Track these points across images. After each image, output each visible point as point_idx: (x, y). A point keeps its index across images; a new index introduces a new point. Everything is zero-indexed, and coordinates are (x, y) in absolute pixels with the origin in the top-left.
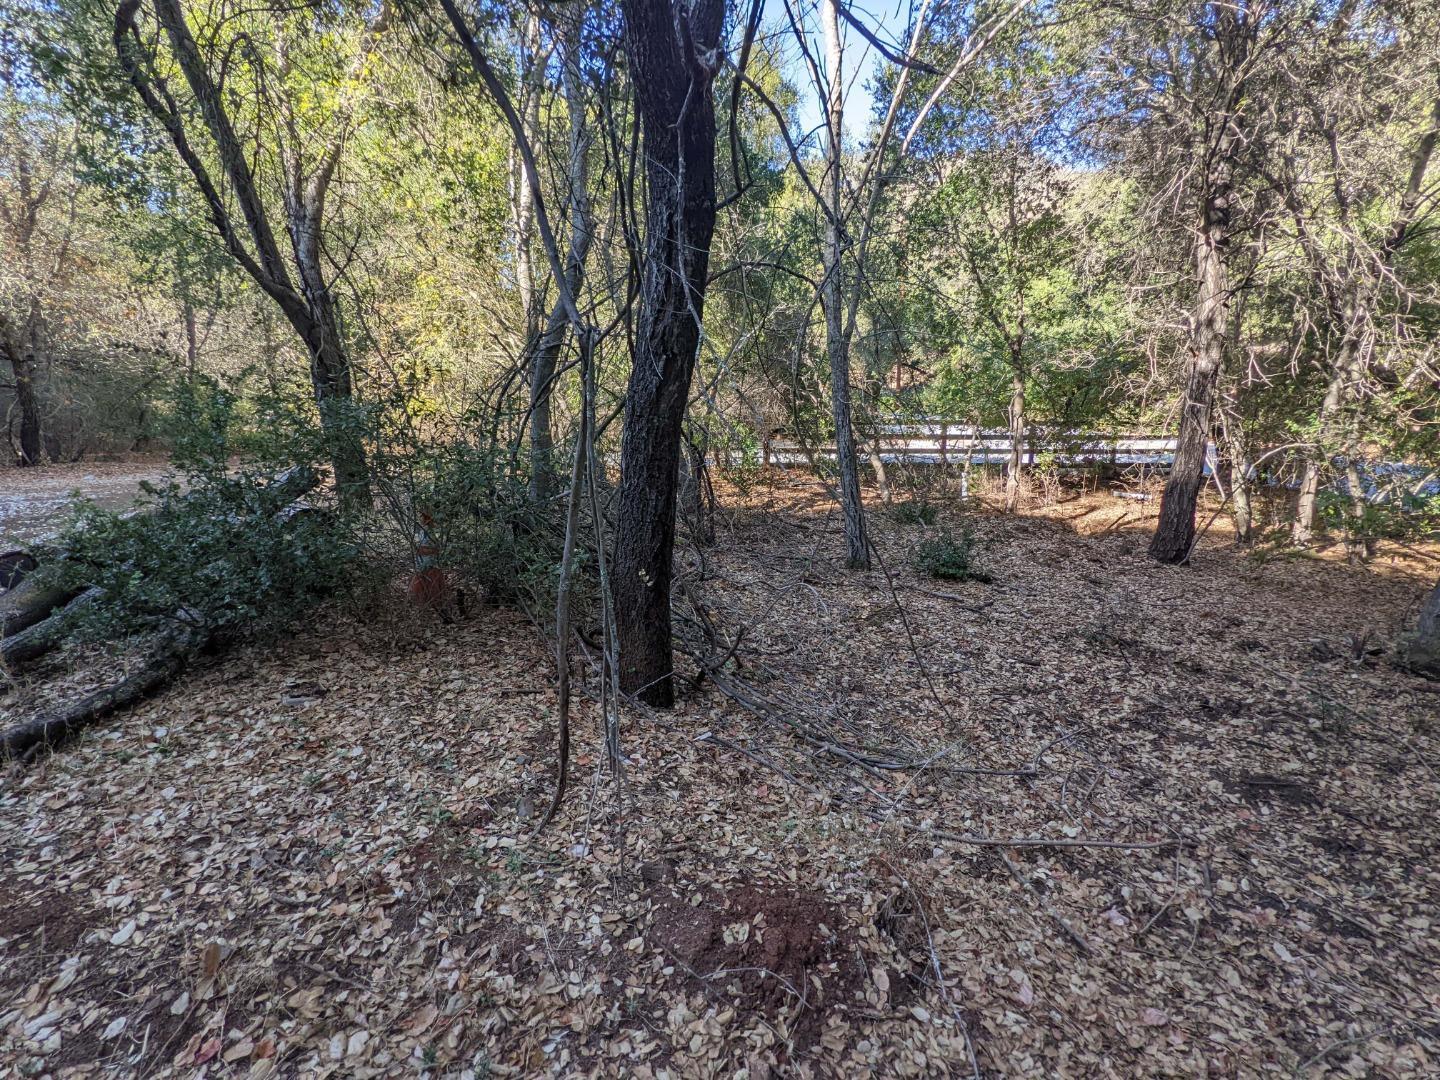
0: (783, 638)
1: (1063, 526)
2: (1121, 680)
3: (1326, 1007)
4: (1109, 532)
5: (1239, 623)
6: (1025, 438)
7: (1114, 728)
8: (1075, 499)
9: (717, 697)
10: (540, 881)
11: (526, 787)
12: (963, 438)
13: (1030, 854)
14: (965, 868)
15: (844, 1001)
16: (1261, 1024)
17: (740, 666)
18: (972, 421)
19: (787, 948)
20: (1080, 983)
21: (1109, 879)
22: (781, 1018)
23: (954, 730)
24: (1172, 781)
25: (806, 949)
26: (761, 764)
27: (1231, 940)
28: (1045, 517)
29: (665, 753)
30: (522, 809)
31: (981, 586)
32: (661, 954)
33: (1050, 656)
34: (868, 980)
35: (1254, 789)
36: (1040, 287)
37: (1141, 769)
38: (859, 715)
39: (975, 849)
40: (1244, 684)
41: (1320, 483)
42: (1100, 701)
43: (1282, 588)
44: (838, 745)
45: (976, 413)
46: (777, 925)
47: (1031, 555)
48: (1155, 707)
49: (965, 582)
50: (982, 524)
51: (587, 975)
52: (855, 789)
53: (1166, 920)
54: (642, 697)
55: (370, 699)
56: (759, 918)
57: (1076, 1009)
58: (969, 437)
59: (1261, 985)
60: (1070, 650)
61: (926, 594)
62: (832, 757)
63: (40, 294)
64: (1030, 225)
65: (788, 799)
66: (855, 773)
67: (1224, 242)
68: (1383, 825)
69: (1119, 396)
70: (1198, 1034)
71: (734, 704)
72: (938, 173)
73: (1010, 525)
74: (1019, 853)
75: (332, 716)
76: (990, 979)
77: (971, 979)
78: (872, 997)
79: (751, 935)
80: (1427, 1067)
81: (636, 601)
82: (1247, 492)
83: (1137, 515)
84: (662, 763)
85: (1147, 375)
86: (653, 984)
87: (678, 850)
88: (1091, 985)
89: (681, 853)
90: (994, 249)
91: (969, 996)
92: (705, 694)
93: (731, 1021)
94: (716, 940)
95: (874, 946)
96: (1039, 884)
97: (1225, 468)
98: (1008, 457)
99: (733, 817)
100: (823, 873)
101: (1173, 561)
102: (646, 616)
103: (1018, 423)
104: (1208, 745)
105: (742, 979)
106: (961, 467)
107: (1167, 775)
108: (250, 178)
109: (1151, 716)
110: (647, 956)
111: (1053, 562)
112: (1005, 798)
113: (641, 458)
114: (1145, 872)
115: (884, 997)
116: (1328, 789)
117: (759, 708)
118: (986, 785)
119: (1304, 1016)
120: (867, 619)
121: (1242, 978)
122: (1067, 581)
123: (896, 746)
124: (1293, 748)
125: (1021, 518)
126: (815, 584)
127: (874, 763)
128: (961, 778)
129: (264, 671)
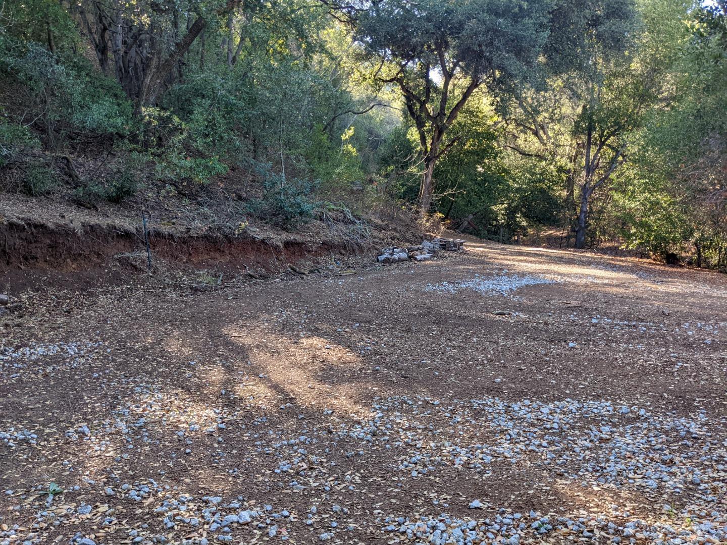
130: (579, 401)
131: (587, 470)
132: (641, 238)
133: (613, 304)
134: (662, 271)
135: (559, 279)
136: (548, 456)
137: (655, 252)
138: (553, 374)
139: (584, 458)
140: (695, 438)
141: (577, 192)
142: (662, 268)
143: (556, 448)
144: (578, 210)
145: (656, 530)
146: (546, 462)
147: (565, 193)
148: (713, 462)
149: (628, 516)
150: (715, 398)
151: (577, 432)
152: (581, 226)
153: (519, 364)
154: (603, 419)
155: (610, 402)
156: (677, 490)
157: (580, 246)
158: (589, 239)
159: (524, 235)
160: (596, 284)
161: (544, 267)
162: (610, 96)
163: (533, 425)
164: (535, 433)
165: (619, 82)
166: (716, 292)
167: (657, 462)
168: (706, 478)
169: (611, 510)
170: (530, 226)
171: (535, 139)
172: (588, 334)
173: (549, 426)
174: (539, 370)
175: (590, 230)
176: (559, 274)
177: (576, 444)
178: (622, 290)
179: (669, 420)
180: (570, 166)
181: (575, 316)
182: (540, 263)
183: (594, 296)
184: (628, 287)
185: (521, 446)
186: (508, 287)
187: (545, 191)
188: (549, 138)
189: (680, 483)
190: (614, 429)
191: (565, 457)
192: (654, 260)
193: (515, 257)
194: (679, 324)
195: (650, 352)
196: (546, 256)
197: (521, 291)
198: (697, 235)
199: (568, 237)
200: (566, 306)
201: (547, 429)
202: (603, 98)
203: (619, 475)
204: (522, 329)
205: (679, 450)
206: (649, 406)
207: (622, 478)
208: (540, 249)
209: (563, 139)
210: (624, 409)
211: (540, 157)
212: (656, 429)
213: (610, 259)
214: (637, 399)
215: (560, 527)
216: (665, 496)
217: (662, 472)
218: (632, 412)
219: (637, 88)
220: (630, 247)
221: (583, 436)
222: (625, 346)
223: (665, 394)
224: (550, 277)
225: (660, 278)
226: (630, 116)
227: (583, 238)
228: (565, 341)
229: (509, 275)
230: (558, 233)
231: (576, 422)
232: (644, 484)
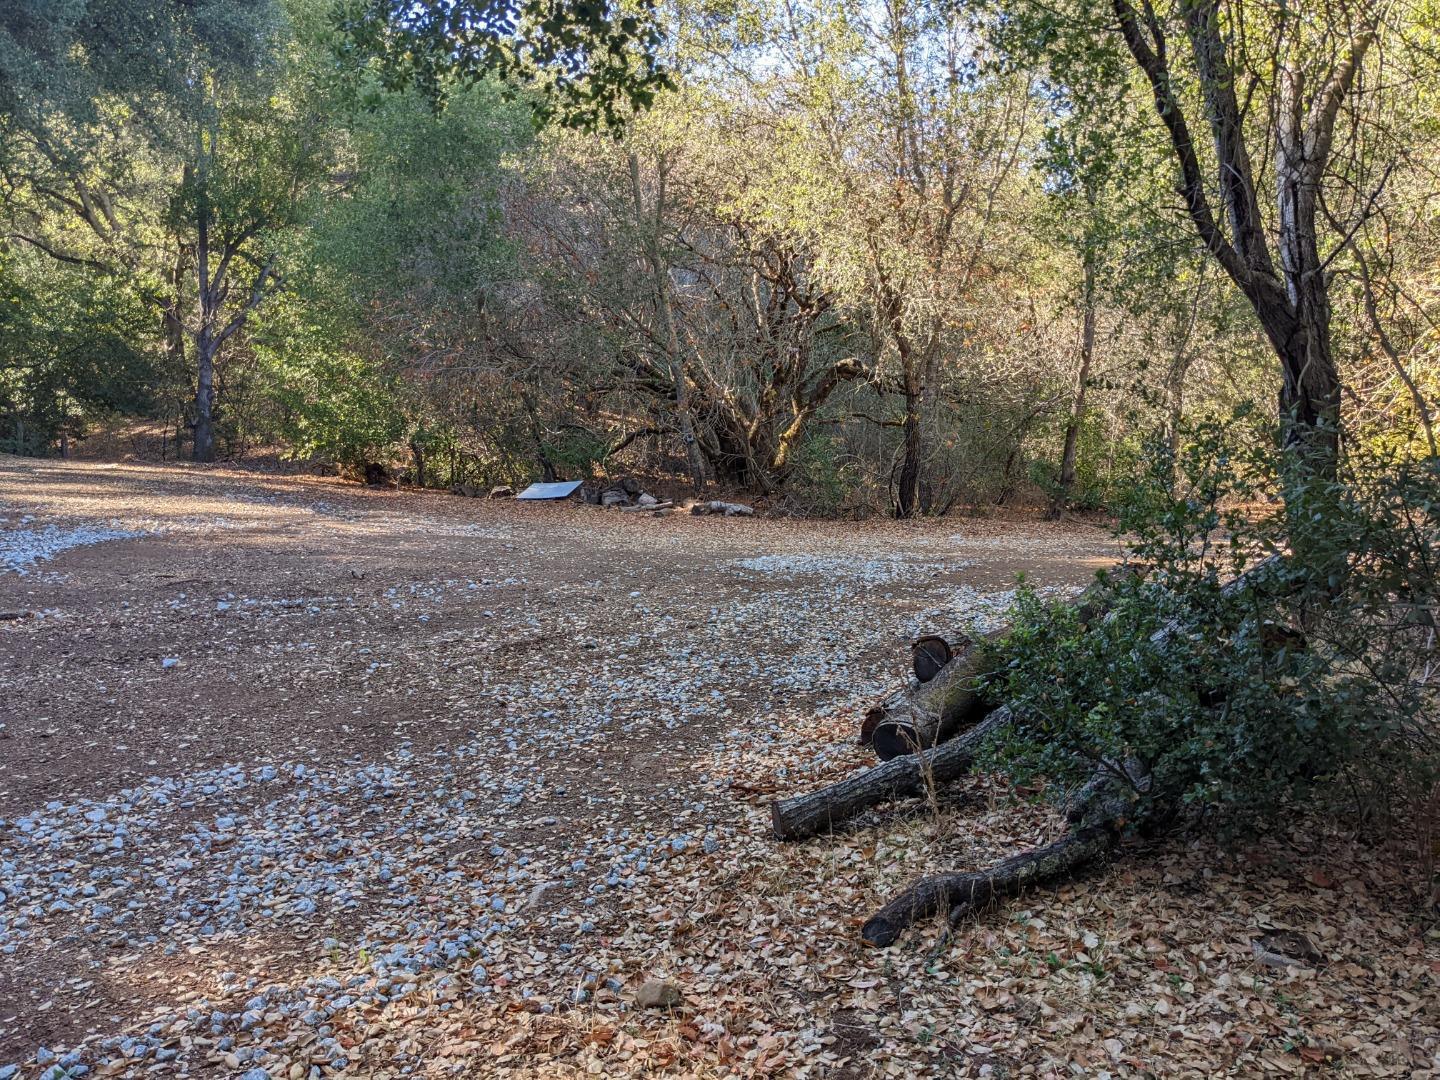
55: (1403, 1002)
63: (944, 315)
75: (1337, 1010)
108: (1238, 119)
129: (1221, 889)
130: (174, 777)
131: (179, 918)
132: (319, 437)
133: (263, 569)
134: (359, 498)
135: (154, 527)
136: (95, 914)
137: (345, 461)
138: (123, 731)
139: (175, 895)
140: (389, 796)
141: (189, 347)
142: (359, 492)
143: (115, 891)
144: (196, 384)
145: (306, 995)
146: (87, 929)
147: (165, 347)
148: (416, 833)
149: (254, 985)
150: (428, 715)
151: (166, 845)
152: (202, 416)
153: (44, 724)
154: (222, 804)
155: (240, 764)
156: (352, 903)
157: (204, 456)
158: (223, 442)
159: (79, 438)
160: (234, 531)
161: (122, 504)
162: (236, 156)
163: (65, 854)
164: (68, 871)
165: (253, 130)
166: (446, 530)
167: (319, 861)
168: (402, 865)
169: (220, 986)
170: (94, 418)
171: (87, 229)
172: (206, 634)
173: (101, 848)
174: (90, 729)
175: (225, 425)
176: (156, 517)
177: (161, 869)
178: (284, 539)
179: (347, 774)
180: (168, 289)
181: (183, 601)
182: (114, 495)
183: (227, 555)
184: (296, 532)
185: (34, 909)
186: (32, 553)
187: (118, 342)
188: (116, 226)
189: (359, 888)
190: (245, 818)
191: (133, 904)
192: (346, 477)
193: (54, 486)
194: (379, 593)
195: (324, 653)
196: (128, 480)
197: (64, 560)
198: (413, 429)
199: (178, 439)
200: (165, 582)
201: (99, 854)
202: (223, 157)
203: (243, 907)
204: (59, 643)
205: (362, 827)
206: (314, 756)
207: (250, 912)
208: (114, 466)
209: (148, 233)
210: (267, 772)
211: (102, 269)
212: (323, 796)
213: (263, 481)
214: (294, 746)
215: (104, 1061)
216: (329, 921)
217: (326, 876)
218: (281, 774)
219: (287, 148)
220: (301, 456)
221: (176, 848)
222: (279, 647)
223: (345, 727)
224: (133, 524)
225: (354, 511)
226: (279, 201)
227: (209, 441)
228: (155, 657)
229: (37, 526)
230: (156, 431)
231: (166, 823)
232: (291, 912)
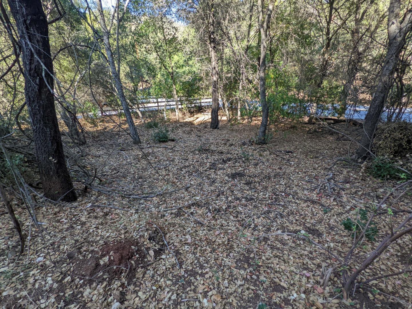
0: (115, 169)
1: (191, 123)
2: (206, 159)
3: (248, 216)
4: (201, 123)
5: (229, 140)
6: (179, 101)
7: (206, 171)
8: (193, 116)
9: (94, 192)
10: (22, 276)
11: (11, 247)
12: (163, 102)
13: (189, 207)
14: (174, 216)
15: (142, 263)
16: (237, 225)
17: (101, 181)
18: (164, 97)
19: (122, 257)
20: (202, 232)
21: (207, 206)
22: (122, 277)
23: (168, 181)
24: (218, 179)
25: (128, 255)
26: (111, 208)
27: (231, 210)
28: (186, 122)
29: (74, 216)
30: (10, 255)
31: (172, 142)
32: (78, 278)
33: (190, 157)
34: (148, 255)
35: (233, 176)
36: (176, 58)
37: (212, 179)
38: (142, 185)
39: (176, 210)
40: (231, 154)
41: (241, 106)
42: (203, 165)
43: (237, 131)
44: (136, 195)
45: (165, 95)
46: (117, 253)
47: (184, 132)
48: (214, 163)
49: (168, 142)
50: (171, 126)
51: (48, 298)
52: (142, 206)
53: (219, 211)
54: (63, 200)
56: (111, 253)
57: (201, 238)
58: (164, 102)
59: (237, 217)
60: (195, 154)
61: (157, 147)
62: (134, 199)
64: (170, 39)
65: (121, 215)
66: (142, 201)
67: (215, 47)
68: (255, 177)
69: (198, 88)
70: (226, 233)
71: (100, 193)
72: (140, 20)
73: (179, 125)
74: (187, 207)
76: (181, 241)
77: (176, 242)
78: (149, 259)
79: (110, 258)
80: (263, 220)
81: (51, 169)
82: (228, 110)
83: (208, 118)
84: (74, 219)
85: (203, 82)
86: (76, 288)
87: (81, 244)
88: (204, 232)
89: (83, 244)
90: (161, 46)
91: (176, 247)
92: (89, 193)
93: (106, 285)
94: (98, 265)
95: (149, 245)
96: (192, 213)
97: (224, 104)
98: (175, 106)
99: (102, 227)
100: (132, 233)
101: (215, 128)
102: (57, 173)
103: (176, 96)
104: (225, 169)
105: (108, 272)
106: (163, 110)
107: (217, 178)
109: (213, 166)
110: (73, 280)
111: (189, 133)
112: (182, 195)
113: (38, 117)
114: (214, 202)
115: (153, 257)
116: (246, 172)
117: (109, 192)
118: (178, 193)
119: (244, 220)
120: (141, 158)
121: (234, 217)
122: (193, 137)
123: (153, 191)
124: (240, 166)
125: (180, 123)
126: (124, 150)
127: (147, 197)
128: (171, 194)
